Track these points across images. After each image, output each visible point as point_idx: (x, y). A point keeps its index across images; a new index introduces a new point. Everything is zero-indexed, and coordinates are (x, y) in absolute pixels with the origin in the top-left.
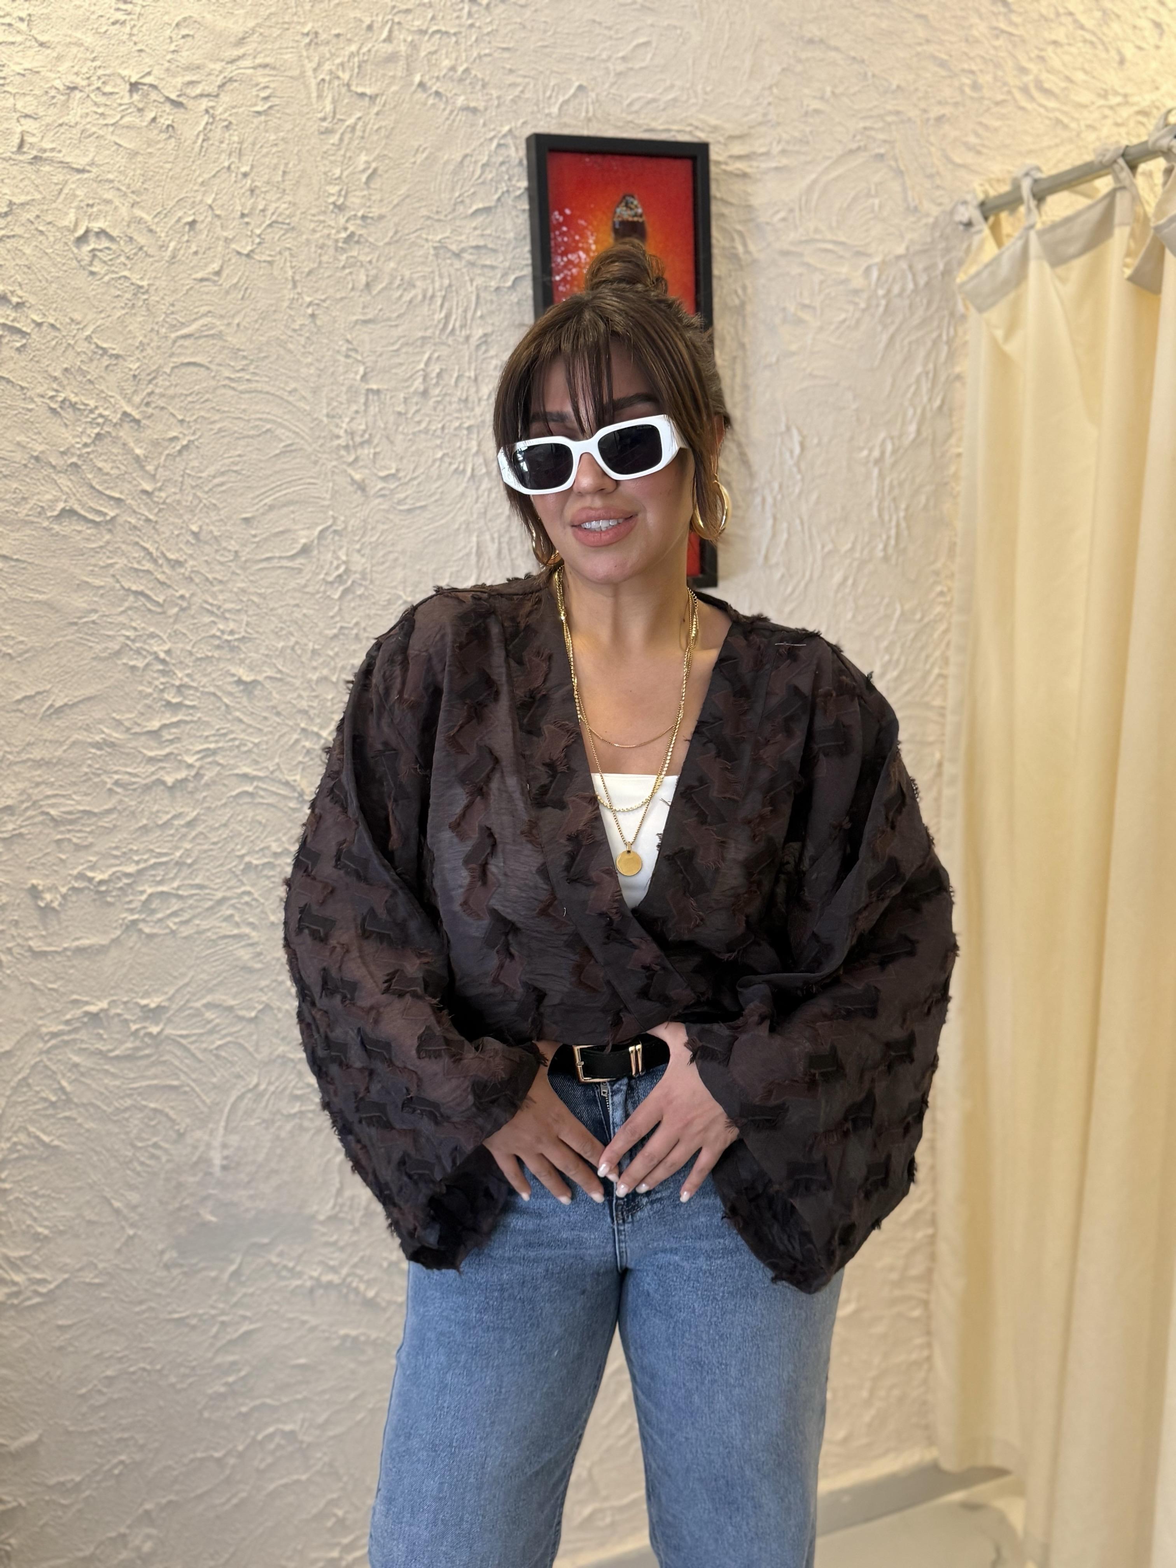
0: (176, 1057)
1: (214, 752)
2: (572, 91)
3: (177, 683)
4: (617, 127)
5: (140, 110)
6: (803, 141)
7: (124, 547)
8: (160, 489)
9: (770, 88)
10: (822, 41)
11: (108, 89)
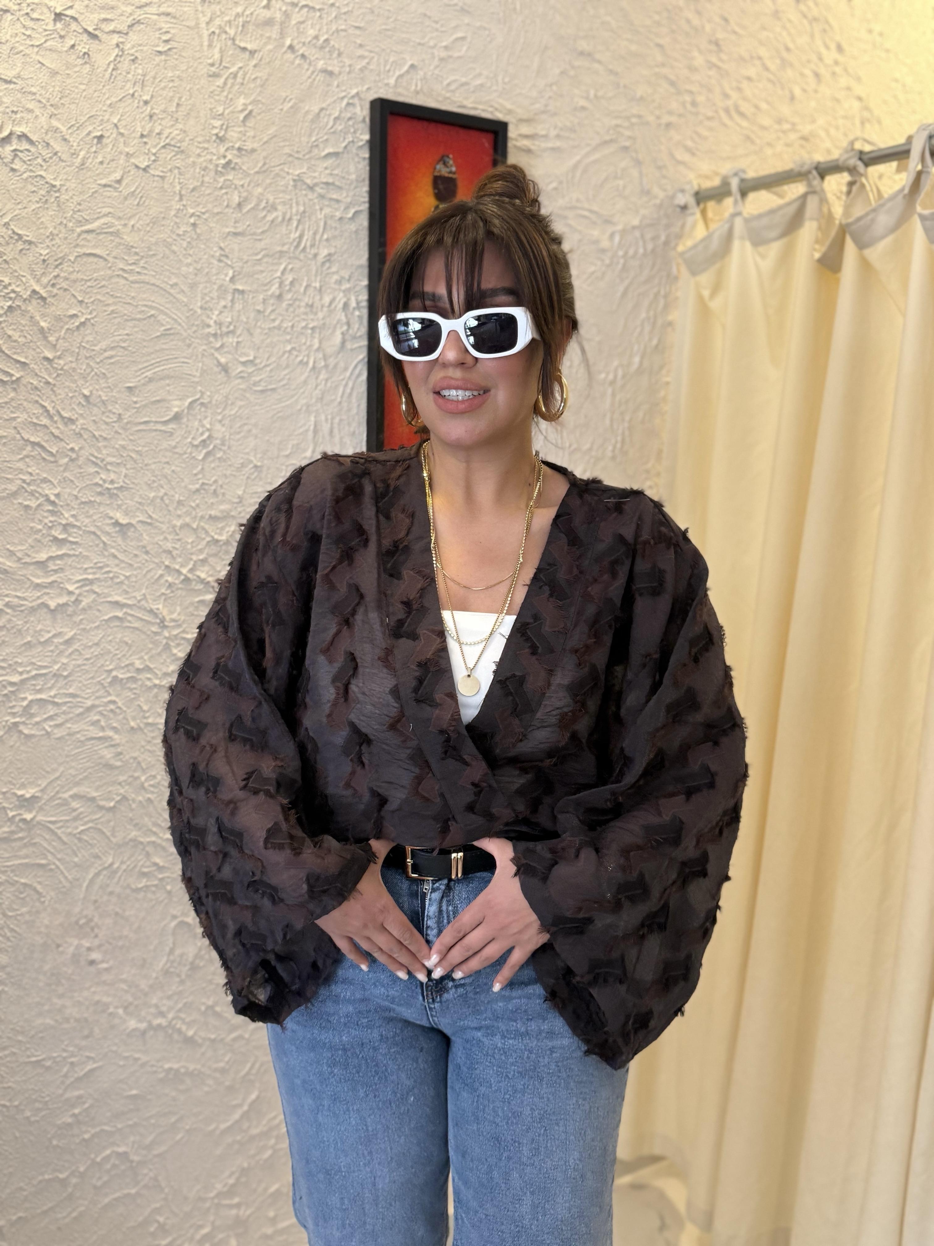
0: (46, 839)
1: (91, 582)
2: (406, 68)
3: (64, 522)
4: (438, 101)
5: (62, 37)
6: (572, 130)
7: (25, 404)
8: (59, 358)
9: (551, 85)
10: (589, 55)
11: (35, 15)
